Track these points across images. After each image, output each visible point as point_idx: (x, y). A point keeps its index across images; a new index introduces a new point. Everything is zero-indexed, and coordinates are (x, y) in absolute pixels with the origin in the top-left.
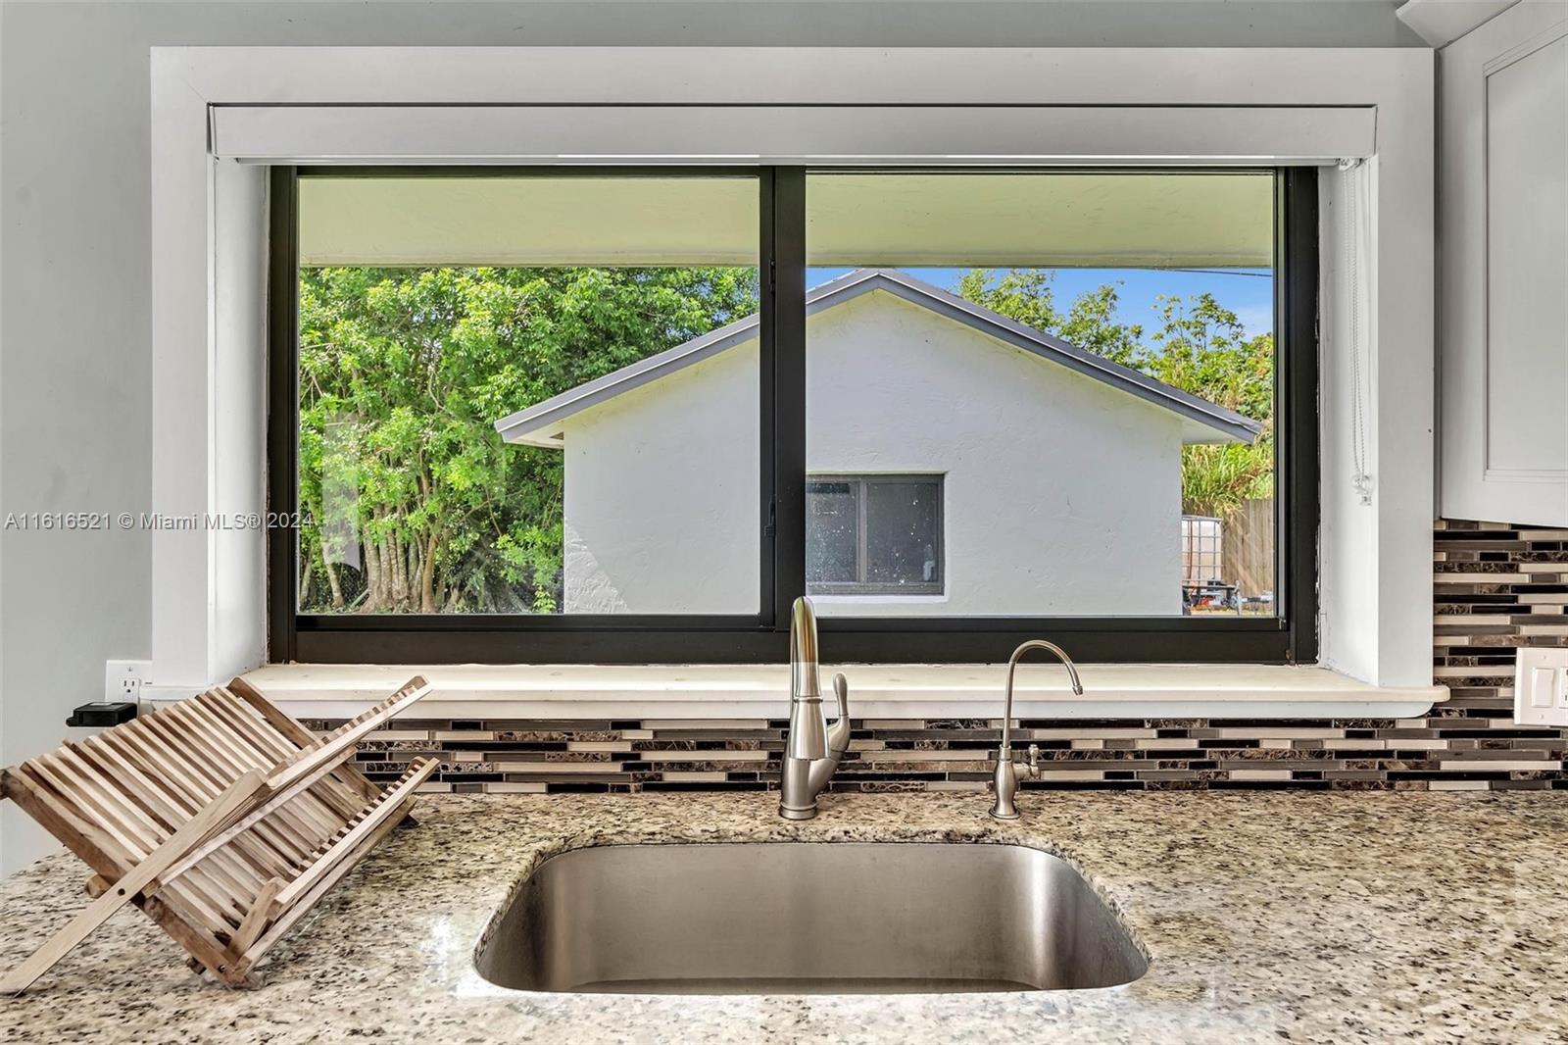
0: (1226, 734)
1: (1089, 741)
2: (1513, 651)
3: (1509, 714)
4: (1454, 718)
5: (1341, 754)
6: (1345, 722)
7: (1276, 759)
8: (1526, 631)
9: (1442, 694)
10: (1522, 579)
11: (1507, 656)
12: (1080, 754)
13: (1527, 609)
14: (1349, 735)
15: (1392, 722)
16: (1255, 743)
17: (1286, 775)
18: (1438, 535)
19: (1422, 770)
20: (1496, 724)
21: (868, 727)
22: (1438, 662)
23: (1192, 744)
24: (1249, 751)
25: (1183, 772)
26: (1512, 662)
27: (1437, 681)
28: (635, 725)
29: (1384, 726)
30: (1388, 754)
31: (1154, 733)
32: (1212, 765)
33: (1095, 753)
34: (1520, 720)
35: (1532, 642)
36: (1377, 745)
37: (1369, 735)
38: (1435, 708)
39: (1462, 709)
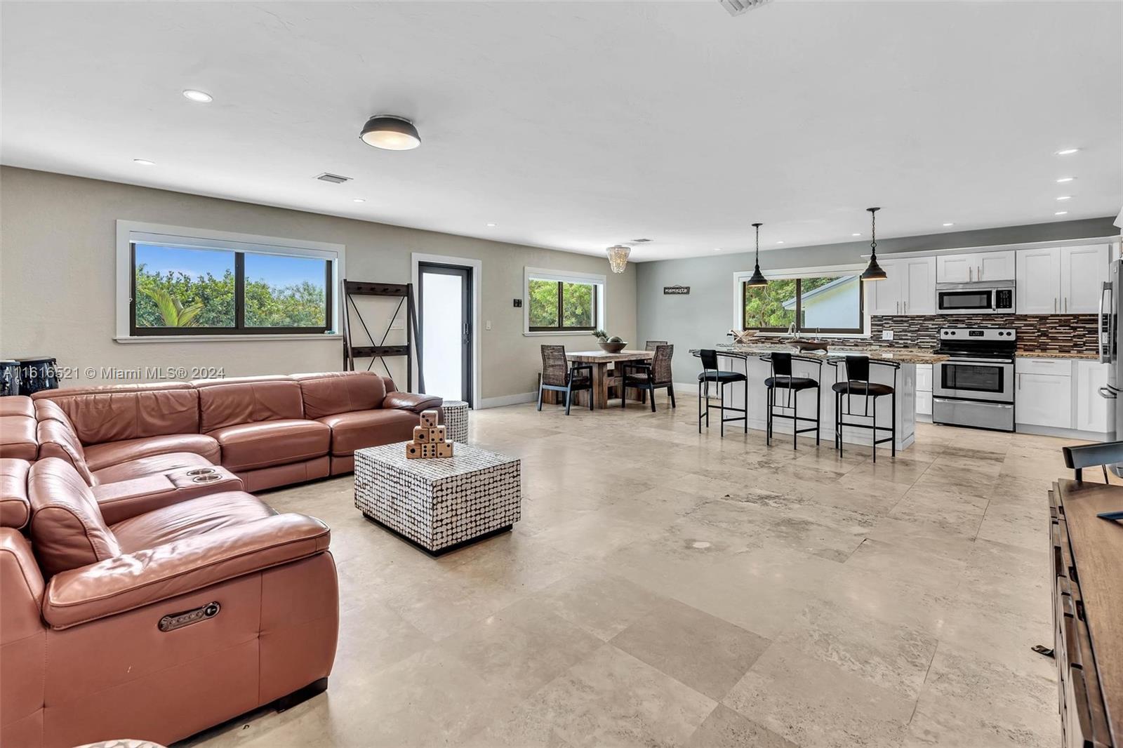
0: (846, 340)
1: (829, 340)
4: (874, 338)
5: (860, 342)
6: (861, 339)
7: (852, 343)
8: (885, 328)
10: (883, 323)
11: (882, 332)
13: (884, 326)
16: (849, 341)
18: (872, 318)
19: (871, 344)
20: (881, 339)
22: (872, 332)
23: (841, 341)
25: (840, 344)
27: (872, 334)
29: (866, 339)
30: (865, 342)
31: (836, 339)
32: (844, 343)
34: (883, 339)
35: (885, 330)
37: (863, 340)
38: (872, 337)
39: (877, 338)
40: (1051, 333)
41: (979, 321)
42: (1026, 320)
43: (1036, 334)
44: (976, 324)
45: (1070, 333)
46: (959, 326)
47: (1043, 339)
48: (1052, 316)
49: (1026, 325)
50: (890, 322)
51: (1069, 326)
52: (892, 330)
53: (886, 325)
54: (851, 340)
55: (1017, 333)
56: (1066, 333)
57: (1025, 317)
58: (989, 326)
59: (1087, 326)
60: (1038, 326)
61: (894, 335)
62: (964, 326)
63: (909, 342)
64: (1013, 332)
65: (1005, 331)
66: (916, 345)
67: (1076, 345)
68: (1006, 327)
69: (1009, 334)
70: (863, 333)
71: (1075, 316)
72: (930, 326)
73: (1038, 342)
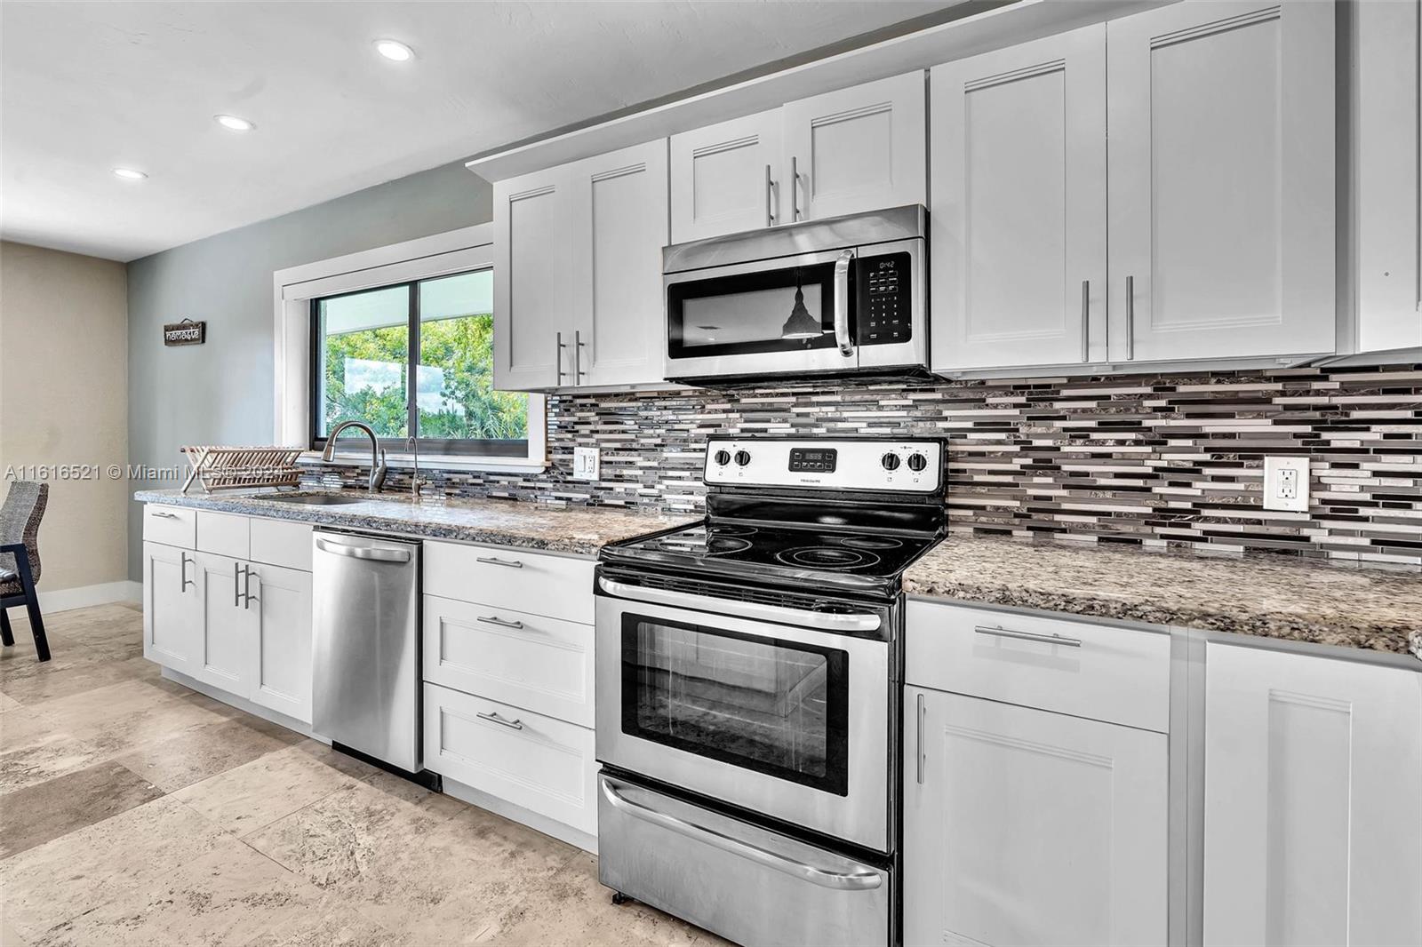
0: (492, 478)
1: (456, 478)
2: (573, 448)
3: (571, 474)
4: (555, 474)
5: (522, 487)
6: (523, 475)
7: (505, 488)
8: (580, 440)
9: (549, 464)
10: (575, 419)
11: (570, 451)
12: (454, 483)
13: (577, 431)
14: (525, 480)
15: (536, 475)
16: (498, 482)
17: (506, 495)
20: (569, 478)
21: (406, 471)
22: (549, 451)
23: (481, 481)
24: (497, 485)
26: (573, 453)
27: (547, 460)
28: (357, 467)
30: (534, 488)
31: (471, 476)
32: (487, 489)
33: (457, 483)
34: (577, 476)
35: (580, 445)
36: (532, 484)
37: (529, 481)
38: (547, 470)
39: (558, 471)
40: (1067, 456)
41: (830, 411)
42: (981, 403)
43: (1016, 464)
44: (820, 421)
45: (1140, 460)
46: (776, 428)
47: (1040, 486)
48: (1073, 382)
49: (981, 426)
50: (592, 416)
51: (1135, 426)
52: (597, 445)
53: (584, 429)
54: (504, 481)
55: (946, 457)
56: (1125, 459)
57: (976, 390)
58: (865, 430)
59: (1209, 426)
60: (1023, 430)
61: (601, 462)
62: (786, 429)
63: (640, 488)
64: (931, 452)
65: (904, 451)
66: (658, 498)
67: (1163, 515)
68: (917, 432)
69: (918, 462)
70: (526, 455)
71: (1162, 383)
72: (695, 431)
73: (1022, 499)
